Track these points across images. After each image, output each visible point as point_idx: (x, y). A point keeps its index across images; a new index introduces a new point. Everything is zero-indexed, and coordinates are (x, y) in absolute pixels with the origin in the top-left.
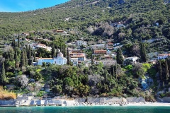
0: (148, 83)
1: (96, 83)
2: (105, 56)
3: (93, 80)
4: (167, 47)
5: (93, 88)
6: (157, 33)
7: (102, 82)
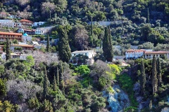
0: (119, 100)
1: (25, 97)
2: (20, 44)
3: (20, 91)
4: (136, 38)
5: (20, 107)
6: (114, 10)
7: (38, 95)
